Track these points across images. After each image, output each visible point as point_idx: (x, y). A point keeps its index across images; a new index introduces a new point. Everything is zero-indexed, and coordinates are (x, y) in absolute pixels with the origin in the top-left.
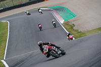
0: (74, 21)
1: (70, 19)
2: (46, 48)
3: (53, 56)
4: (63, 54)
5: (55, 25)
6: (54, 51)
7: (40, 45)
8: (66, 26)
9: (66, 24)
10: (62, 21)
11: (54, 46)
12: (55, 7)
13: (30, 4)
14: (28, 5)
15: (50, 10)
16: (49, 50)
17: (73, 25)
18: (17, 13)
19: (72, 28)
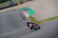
1: (32, 15)
2: (30, 25)
3: (34, 29)
4: (39, 28)
5: (24, 18)
6: (35, 27)
7: (28, 24)
8: (30, 18)
9: (30, 17)
10: (28, 16)
11: (35, 24)
12: (24, 8)
13: (10, 7)
14: (9, 7)
15: (21, 10)
16: (32, 26)
17: (34, 18)
18: (3, 12)
19: (33, 19)
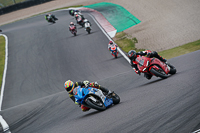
0: (136, 31)
1: (129, 28)
8: (120, 42)
9: (121, 37)
10: (112, 33)
12: (98, 5)
15: (87, 11)
17: (135, 39)
18: (23, 18)
